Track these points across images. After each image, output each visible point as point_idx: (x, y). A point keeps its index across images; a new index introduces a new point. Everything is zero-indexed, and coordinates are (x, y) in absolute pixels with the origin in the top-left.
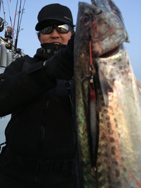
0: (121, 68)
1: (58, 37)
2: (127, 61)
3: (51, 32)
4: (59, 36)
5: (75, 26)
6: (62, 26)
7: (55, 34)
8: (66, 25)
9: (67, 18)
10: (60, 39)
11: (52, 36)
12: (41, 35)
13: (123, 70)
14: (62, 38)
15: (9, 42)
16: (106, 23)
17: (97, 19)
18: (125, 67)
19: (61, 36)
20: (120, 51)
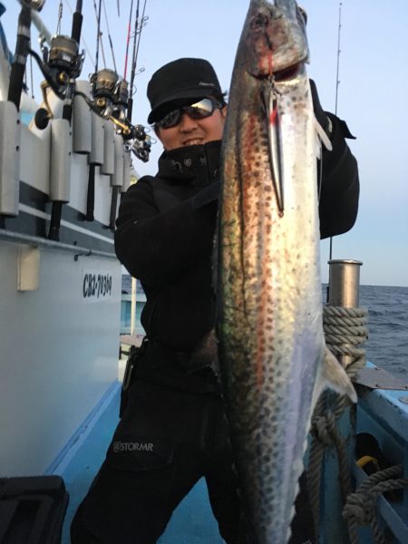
0: (294, 99)
1: (195, 129)
2: (304, 93)
3: (180, 121)
4: (196, 126)
5: (225, 94)
6: (199, 105)
7: (189, 124)
8: (205, 100)
9: (204, 84)
10: (199, 130)
11: (182, 130)
12: (161, 130)
13: (296, 103)
14: (204, 129)
15: (123, 116)
16: (283, 32)
17: (273, 26)
18: (301, 99)
19: (199, 125)
20: (299, 76)
